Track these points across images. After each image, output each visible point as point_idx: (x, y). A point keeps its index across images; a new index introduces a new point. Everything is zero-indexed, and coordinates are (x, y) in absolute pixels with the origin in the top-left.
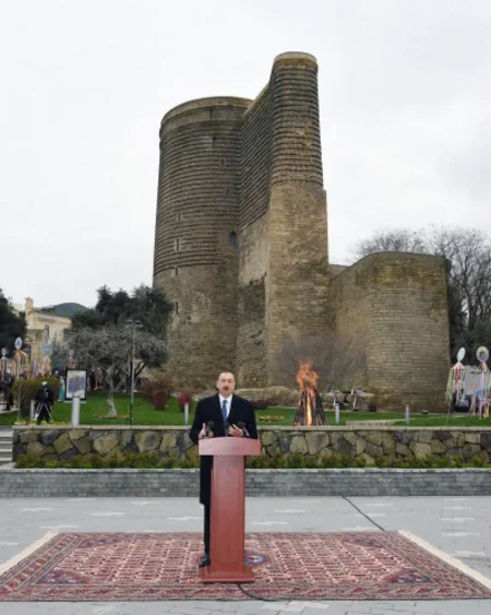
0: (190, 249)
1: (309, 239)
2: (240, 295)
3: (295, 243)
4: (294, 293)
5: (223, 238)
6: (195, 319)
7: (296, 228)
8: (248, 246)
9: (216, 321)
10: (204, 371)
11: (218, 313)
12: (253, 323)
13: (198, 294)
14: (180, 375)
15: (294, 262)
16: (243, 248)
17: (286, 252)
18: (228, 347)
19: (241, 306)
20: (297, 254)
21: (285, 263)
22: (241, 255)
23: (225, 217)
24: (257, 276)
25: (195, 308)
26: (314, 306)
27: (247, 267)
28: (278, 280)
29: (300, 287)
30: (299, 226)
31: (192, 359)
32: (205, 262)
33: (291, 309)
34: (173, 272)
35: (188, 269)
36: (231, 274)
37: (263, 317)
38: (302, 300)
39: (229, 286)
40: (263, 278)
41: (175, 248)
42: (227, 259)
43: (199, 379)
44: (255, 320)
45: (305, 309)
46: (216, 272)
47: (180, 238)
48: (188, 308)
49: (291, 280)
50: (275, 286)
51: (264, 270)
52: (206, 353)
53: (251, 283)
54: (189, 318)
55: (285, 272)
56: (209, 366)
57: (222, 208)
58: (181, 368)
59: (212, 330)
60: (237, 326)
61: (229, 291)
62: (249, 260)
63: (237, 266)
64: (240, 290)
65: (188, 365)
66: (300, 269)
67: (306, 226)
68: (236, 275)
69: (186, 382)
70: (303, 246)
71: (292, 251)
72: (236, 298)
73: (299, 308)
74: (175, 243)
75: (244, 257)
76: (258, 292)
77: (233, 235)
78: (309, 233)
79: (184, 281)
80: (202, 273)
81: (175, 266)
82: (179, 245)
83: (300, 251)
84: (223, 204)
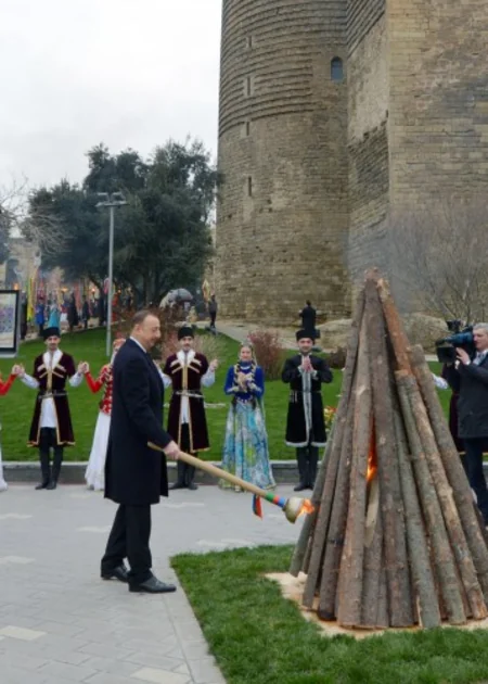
0: (267, 90)
1: (461, 42)
2: (350, 157)
3: (433, 51)
4: (436, 139)
5: (320, 68)
6: (279, 202)
7: (435, 25)
8: (360, 76)
9: (312, 204)
10: (294, 288)
11: (314, 191)
12: (372, 203)
13: (283, 161)
14: (257, 296)
15: (434, 85)
16: (353, 81)
17: (418, 67)
18: (333, 247)
19: (353, 177)
20: (439, 70)
21: (418, 86)
22: (351, 93)
23: (322, 35)
24: (376, 121)
25: (277, 184)
26: (476, 161)
27: (360, 109)
28: (407, 117)
29: (448, 128)
30: (441, 21)
31: (275, 268)
32: (293, 109)
33: (432, 169)
34: (243, 130)
35: (264, 121)
36: (334, 126)
37: (385, 191)
38: (453, 151)
39: (333, 146)
40: (384, 123)
41: (245, 91)
42: (327, 103)
43: (287, 302)
44: (374, 198)
45: (459, 166)
46: (310, 123)
47: (252, 76)
48: (267, 185)
49: (429, 118)
50: (399, 128)
51: (385, 106)
52: (298, 258)
53: (366, 134)
54: (269, 202)
55: (418, 102)
56: (301, 279)
57: (317, 21)
58: (257, 284)
59: (307, 218)
60: (349, 211)
61: (331, 154)
62: (362, 99)
63: (345, 112)
64: (352, 150)
65: (268, 280)
66: (448, 95)
67: (452, 19)
68: (344, 127)
69: (266, 307)
70: (449, 55)
71: (430, 65)
72: (346, 165)
73: (447, 167)
74: (245, 84)
75: (353, 97)
76: (378, 149)
77: (336, 61)
78: (459, 31)
79: (260, 143)
80: (288, 126)
81: (246, 119)
82: (251, 87)
83: (443, 64)
84: (318, 13)
